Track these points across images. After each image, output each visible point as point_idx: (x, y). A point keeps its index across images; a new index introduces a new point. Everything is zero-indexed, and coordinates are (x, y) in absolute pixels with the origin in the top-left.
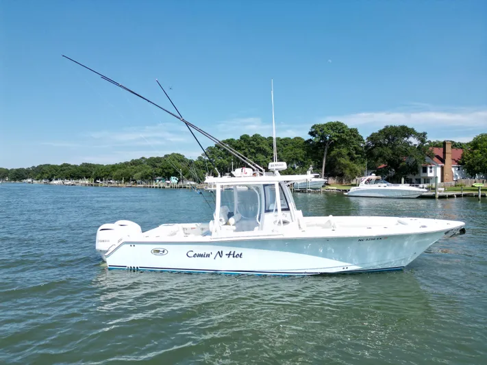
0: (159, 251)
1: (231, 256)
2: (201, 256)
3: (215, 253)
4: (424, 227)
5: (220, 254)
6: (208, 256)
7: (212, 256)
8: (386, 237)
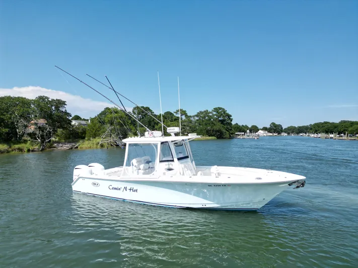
0: (95, 184)
1: (132, 191)
2: (116, 189)
3: (123, 188)
4: (260, 179)
5: (125, 188)
6: (119, 189)
7: (122, 190)
8: (229, 185)
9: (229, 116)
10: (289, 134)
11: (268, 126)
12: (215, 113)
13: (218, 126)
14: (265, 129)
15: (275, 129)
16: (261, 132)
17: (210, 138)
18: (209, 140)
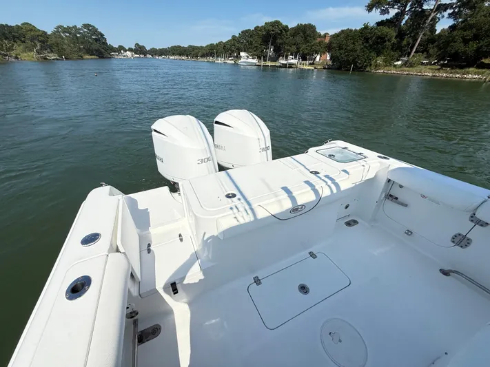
9: (102, 35)
10: (152, 56)
11: (133, 47)
12: (85, 30)
13: (96, 46)
14: (130, 50)
15: (139, 50)
16: (129, 53)
17: (93, 57)
18: (92, 59)
